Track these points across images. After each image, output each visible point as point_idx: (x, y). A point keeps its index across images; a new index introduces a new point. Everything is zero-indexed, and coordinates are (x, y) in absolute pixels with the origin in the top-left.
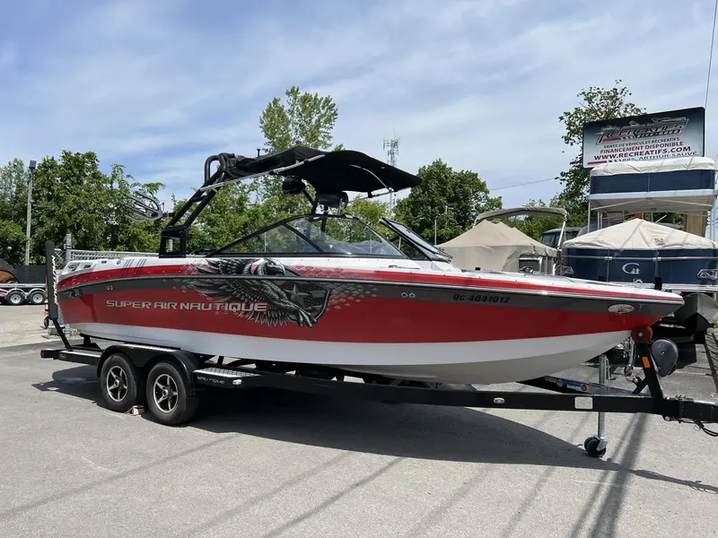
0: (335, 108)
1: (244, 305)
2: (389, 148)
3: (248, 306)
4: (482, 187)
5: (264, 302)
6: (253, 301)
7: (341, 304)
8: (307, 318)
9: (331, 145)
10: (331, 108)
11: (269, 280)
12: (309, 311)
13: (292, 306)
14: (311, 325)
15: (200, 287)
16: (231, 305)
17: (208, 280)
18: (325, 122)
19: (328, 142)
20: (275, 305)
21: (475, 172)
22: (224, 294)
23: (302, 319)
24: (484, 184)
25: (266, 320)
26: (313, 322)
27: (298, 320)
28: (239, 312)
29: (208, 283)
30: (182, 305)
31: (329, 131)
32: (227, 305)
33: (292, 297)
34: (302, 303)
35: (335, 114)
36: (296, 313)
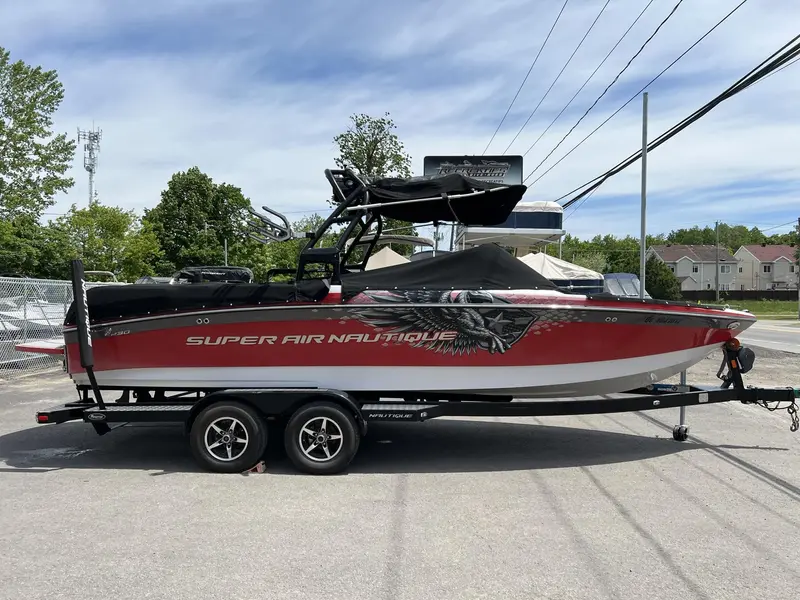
0: (61, 89)
1: (426, 334)
2: (87, 142)
3: (431, 335)
4: (245, 204)
5: (454, 330)
6: (439, 330)
7: (542, 330)
8: (501, 345)
9: (49, 134)
10: (54, 87)
11: (473, 308)
12: (505, 338)
13: (487, 333)
14: (503, 351)
15: (370, 317)
16: (408, 335)
17: (389, 310)
18: (43, 103)
19: (46, 129)
20: (466, 333)
21: (238, 187)
22: (404, 323)
23: (494, 346)
24: (248, 201)
25: (451, 349)
26: (506, 348)
27: (490, 348)
28: (416, 342)
29: (387, 312)
30: (333, 337)
31: (48, 115)
32: (402, 335)
33: (491, 325)
34: (499, 330)
35: (60, 96)
36: (489, 340)
